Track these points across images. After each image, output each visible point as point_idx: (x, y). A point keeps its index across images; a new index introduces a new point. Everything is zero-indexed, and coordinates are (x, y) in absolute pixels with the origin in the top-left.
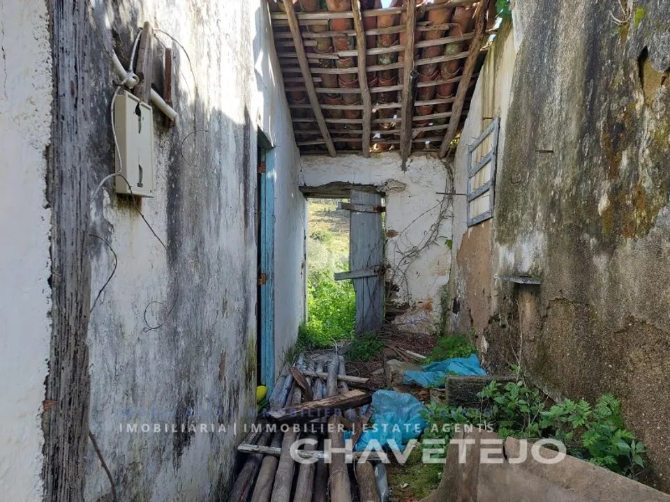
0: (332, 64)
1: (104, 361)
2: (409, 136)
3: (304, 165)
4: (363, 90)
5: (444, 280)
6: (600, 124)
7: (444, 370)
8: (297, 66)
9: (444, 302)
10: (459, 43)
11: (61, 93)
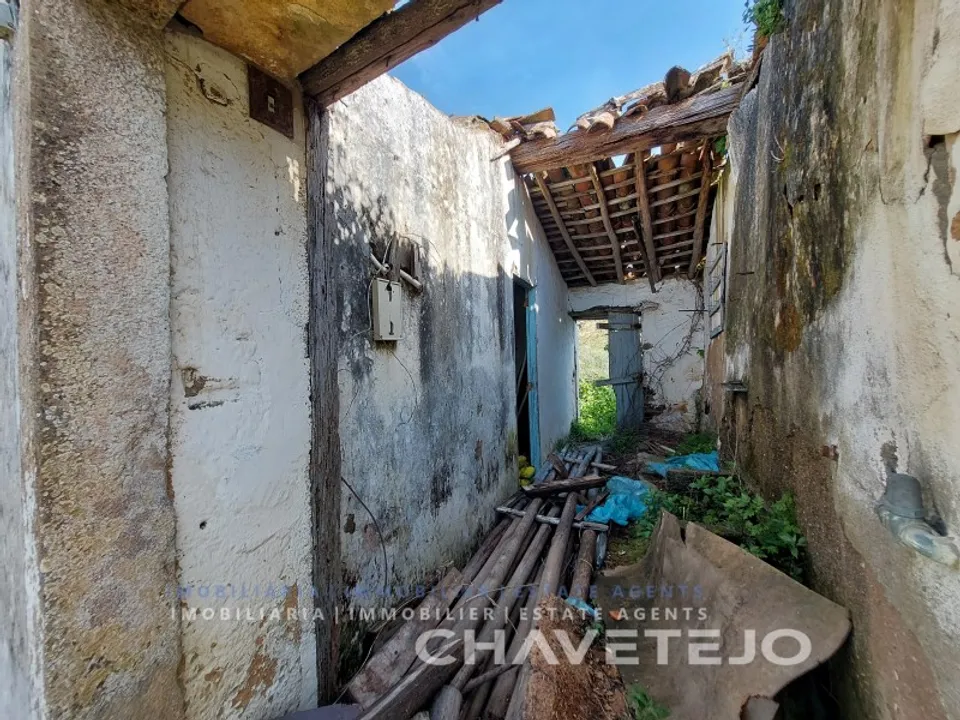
0: (582, 217)
1: (368, 442)
2: (657, 262)
3: (571, 295)
4: (609, 232)
5: (698, 385)
6: (775, 249)
7: (683, 463)
8: (554, 222)
9: (698, 404)
10: (689, 183)
11: (315, 293)
